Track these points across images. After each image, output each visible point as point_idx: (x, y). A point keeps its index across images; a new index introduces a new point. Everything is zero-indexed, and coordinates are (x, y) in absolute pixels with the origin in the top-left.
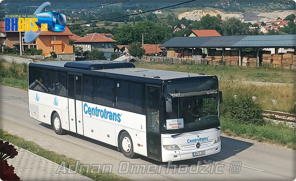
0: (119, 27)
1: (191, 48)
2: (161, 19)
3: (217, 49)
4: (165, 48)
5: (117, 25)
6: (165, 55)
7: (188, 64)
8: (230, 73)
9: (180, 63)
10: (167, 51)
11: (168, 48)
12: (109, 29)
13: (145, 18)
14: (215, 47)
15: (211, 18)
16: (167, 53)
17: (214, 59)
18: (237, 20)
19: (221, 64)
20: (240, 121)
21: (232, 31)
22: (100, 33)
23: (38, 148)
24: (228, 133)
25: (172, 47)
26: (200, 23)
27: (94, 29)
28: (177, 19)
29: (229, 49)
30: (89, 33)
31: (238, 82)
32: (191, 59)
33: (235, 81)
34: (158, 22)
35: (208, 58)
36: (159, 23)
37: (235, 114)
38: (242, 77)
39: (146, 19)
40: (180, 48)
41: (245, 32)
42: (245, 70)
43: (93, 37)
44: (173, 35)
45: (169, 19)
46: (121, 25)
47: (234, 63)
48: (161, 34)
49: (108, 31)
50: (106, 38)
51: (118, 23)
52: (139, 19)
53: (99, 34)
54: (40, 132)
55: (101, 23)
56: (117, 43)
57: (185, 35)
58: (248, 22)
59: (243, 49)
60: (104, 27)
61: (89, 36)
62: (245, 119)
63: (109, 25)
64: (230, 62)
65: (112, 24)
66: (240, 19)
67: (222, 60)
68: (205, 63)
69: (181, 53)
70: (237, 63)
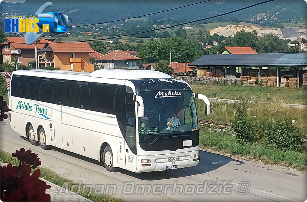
0: (144, 44)
1: (224, 67)
2: (191, 34)
3: (253, 68)
4: (195, 67)
5: (142, 42)
6: (195, 75)
7: (221, 84)
8: (267, 94)
9: (212, 83)
10: (197, 70)
11: (198, 67)
12: (133, 46)
13: (173, 34)
14: (250, 66)
15: (246, 34)
16: (197, 72)
17: (249, 79)
18: (275, 37)
19: (258, 84)
20: (278, 148)
21: (270, 48)
22: (124, 50)
23: (55, 176)
24: (265, 160)
25: (203, 66)
26: (234, 40)
27: (117, 46)
28: (208, 35)
29: (266, 68)
30: (111, 50)
31: (276, 104)
32: (224, 79)
33: (272, 103)
34: (187, 38)
35: (243, 78)
36: (188, 40)
37: (272, 139)
38: (281, 99)
39: (175, 35)
40: (212, 67)
41: (283, 49)
42: (283, 91)
43: (116, 54)
44: (204, 53)
45: (199, 35)
46: (147, 41)
47: (271, 84)
48: (191, 52)
49: (133, 48)
50: (131, 56)
51: (144, 39)
52: (167, 35)
53: (122, 51)
54: (57, 158)
55: (125, 39)
56: (143, 61)
57: (217, 53)
58: (287, 39)
59: (281, 68)
60: (128, 43)
61: (111, 53)
62: (284, 145)
63: (133, 42)
64: (267, 83)
65: (137, 41)
66: (279, 36)
67: (258, 80)
68: (239, 84)
69: (213, 72)
70: (274, 83)
